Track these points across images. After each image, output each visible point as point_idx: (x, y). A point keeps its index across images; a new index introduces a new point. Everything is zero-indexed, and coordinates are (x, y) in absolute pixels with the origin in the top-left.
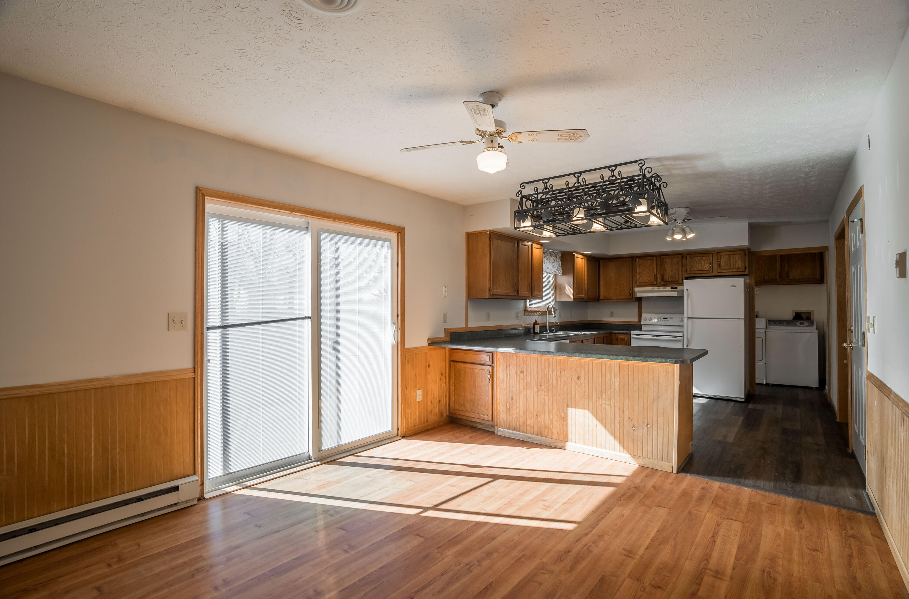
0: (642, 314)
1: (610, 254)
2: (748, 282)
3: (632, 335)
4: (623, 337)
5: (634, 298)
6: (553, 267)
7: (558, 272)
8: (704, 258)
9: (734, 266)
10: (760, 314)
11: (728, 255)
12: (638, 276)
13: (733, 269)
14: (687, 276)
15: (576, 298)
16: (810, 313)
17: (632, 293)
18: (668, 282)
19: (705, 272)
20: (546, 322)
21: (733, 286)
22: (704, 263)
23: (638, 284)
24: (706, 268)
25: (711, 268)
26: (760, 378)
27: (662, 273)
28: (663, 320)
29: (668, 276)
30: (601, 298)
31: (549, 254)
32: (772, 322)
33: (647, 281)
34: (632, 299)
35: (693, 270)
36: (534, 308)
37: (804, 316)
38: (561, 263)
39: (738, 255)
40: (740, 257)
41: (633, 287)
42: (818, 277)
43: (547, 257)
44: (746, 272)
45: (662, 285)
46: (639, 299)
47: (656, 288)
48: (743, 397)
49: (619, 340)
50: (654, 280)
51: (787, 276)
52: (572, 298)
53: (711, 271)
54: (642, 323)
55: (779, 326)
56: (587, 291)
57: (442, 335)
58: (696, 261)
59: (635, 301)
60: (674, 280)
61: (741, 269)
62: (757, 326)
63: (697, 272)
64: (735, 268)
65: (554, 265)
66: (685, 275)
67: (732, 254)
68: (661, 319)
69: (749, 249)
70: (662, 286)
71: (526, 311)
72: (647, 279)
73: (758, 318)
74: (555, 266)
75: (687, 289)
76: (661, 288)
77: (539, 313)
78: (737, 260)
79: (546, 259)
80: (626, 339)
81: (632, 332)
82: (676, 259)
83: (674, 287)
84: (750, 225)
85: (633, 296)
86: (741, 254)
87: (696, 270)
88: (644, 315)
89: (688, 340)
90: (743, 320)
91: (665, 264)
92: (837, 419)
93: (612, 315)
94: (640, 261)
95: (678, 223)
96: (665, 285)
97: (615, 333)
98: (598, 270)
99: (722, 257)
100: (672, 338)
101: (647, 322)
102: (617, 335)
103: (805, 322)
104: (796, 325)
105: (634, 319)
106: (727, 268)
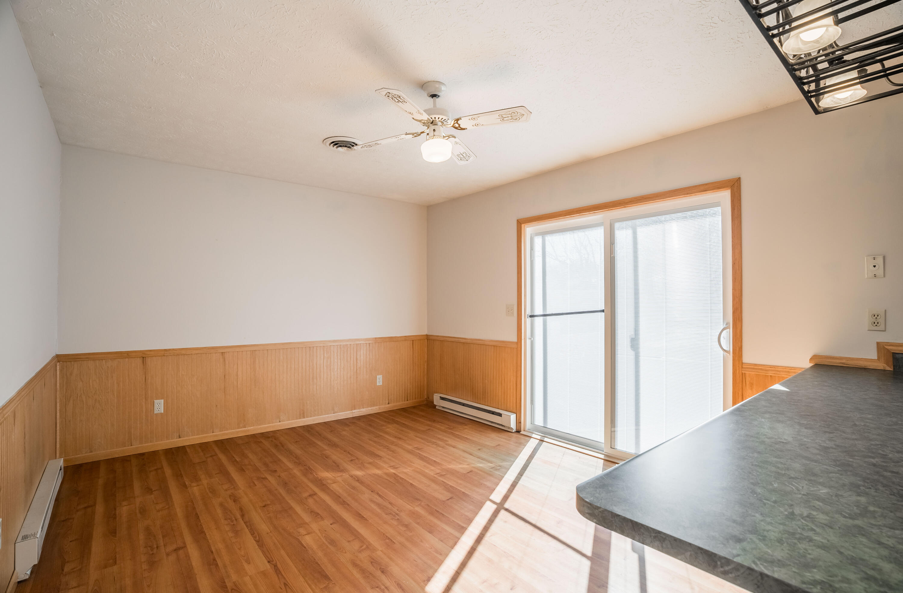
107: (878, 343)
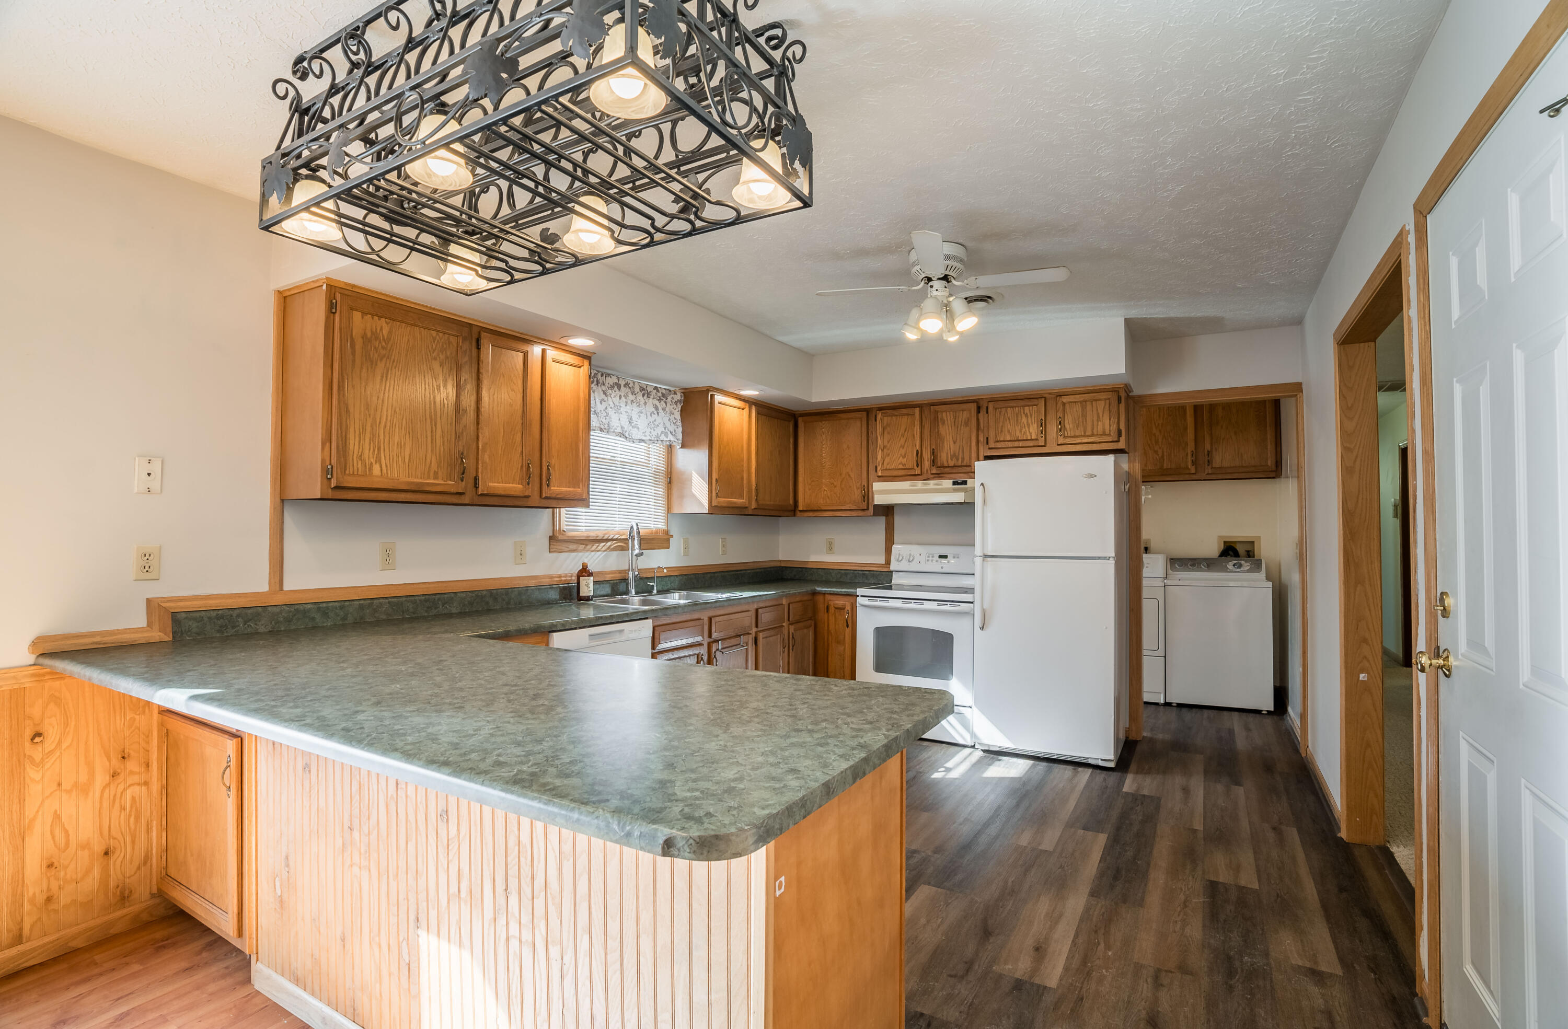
0: (894, 546)
1: (814, 401)
2: (1127, 469)
3: (859, 600)
4: (840, 602)
5: (871, 509)
6: (653, 426)
7: (665, 439)
8: (1026, 408)
9: (1093, 429)
10: (1153, 546)
11: (1081, 402)
12: (880, 454)
13: (1093, 435)
14: (989, 453)
15: (716, 506)
16: (1253, 542)
17: (867, 495)
18: (946, 469)
19: (1031, 444)
20: (627, 568)
21: (1091, 476)
22: (1027, 422)
23: (880, 474)
24: (1031, 434)
25: (1042, 433)
26: (1152, 691)
27: (934, 447)
28: (937, 561)
29: (947, 454)
30: (800, 508)
31: (637, 389)
32: (1178, 563)
33: (901, 467)
34: (868, 509)
35: (1002, 439)
36: (586, 530)
37: (1241, 549)
38: (679, 418)
39: (1103, 402)
40: (1107, 406)
41: (870, 482)
42: (1270, 462)
43: (631, 397)
44: (1121, 445)
45: (932, 476)
46: (887, 511)
47: (920, 484)
48: (1112, 757)
49: (832, 610)
50: (915, 464)
51: (1208, 461)
52: (706, 505)
53: (1042, 442)
54: (892, 568)
55: (1193, 571)
56: (757, 489)
57: (140, 621)
58: (1009, 418)
59: (875, 514)
60: (960, 463)
61: (1110, 435)
62: (1146, 572)
63: (1010, 444)
64: (1095, 433)
65: (655, 421)
66: (983, 452)
67: (1089, 401)
68: (933, 557)
69: (1127, 388)
70: (933, 479)
71: (556, 540)
72: (899, 461)
73: (1150, 553)
74: (656, 423)
75: (982, 484)
76: (932, 484)
77: (609, 543)
78: (1101, 415)
79: (626, 402)
80: (848, 608)
81: (860, 591)
82: (965, 412)
83: (959, 481)
84: (1130, 324)
85: (870, 501)
86: (1109, 399)
87: (1008, 438)
88: (896, 548)
89: (984, 612)
90: (1112, 563)
91: (940, 424)
92: (1339, 830)
93: (830, 548)
94: (885, 418)
95: (934, 289)
96: (939, 476)
97: (824, 594)
98: (792, 440)
99: (1067, 406)
100: (948, 608)
101: (904, 566)
102: (828, 597)
103: (1243, 562)
104: (1225, 570)
105: (873, 558)
106: (1078, 433)
107: (149, 601)
